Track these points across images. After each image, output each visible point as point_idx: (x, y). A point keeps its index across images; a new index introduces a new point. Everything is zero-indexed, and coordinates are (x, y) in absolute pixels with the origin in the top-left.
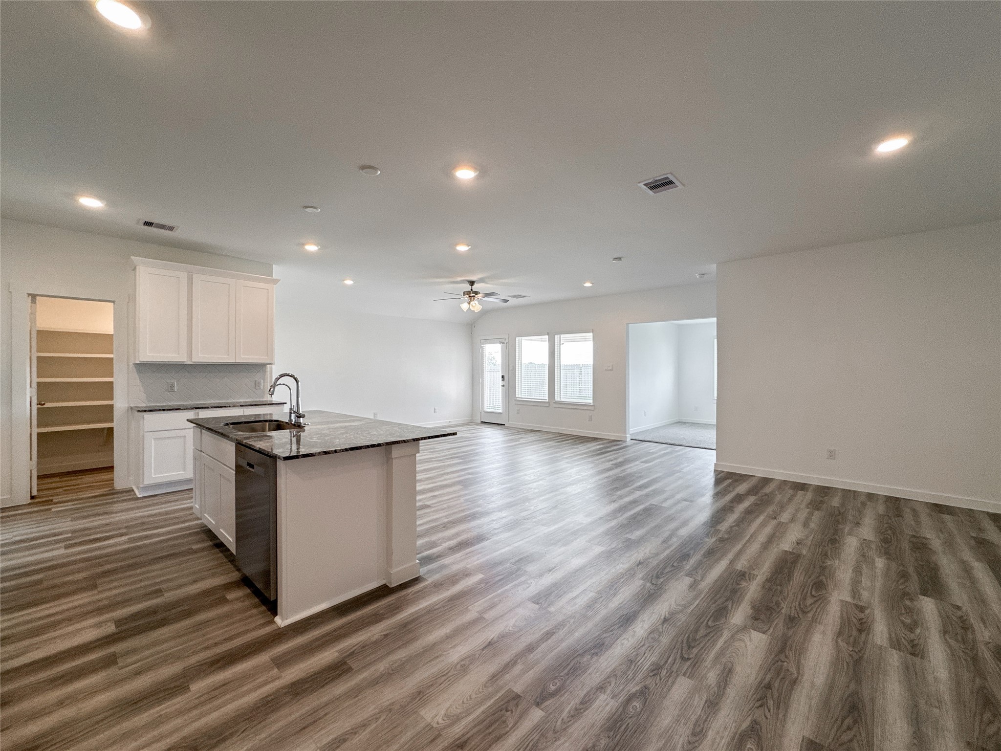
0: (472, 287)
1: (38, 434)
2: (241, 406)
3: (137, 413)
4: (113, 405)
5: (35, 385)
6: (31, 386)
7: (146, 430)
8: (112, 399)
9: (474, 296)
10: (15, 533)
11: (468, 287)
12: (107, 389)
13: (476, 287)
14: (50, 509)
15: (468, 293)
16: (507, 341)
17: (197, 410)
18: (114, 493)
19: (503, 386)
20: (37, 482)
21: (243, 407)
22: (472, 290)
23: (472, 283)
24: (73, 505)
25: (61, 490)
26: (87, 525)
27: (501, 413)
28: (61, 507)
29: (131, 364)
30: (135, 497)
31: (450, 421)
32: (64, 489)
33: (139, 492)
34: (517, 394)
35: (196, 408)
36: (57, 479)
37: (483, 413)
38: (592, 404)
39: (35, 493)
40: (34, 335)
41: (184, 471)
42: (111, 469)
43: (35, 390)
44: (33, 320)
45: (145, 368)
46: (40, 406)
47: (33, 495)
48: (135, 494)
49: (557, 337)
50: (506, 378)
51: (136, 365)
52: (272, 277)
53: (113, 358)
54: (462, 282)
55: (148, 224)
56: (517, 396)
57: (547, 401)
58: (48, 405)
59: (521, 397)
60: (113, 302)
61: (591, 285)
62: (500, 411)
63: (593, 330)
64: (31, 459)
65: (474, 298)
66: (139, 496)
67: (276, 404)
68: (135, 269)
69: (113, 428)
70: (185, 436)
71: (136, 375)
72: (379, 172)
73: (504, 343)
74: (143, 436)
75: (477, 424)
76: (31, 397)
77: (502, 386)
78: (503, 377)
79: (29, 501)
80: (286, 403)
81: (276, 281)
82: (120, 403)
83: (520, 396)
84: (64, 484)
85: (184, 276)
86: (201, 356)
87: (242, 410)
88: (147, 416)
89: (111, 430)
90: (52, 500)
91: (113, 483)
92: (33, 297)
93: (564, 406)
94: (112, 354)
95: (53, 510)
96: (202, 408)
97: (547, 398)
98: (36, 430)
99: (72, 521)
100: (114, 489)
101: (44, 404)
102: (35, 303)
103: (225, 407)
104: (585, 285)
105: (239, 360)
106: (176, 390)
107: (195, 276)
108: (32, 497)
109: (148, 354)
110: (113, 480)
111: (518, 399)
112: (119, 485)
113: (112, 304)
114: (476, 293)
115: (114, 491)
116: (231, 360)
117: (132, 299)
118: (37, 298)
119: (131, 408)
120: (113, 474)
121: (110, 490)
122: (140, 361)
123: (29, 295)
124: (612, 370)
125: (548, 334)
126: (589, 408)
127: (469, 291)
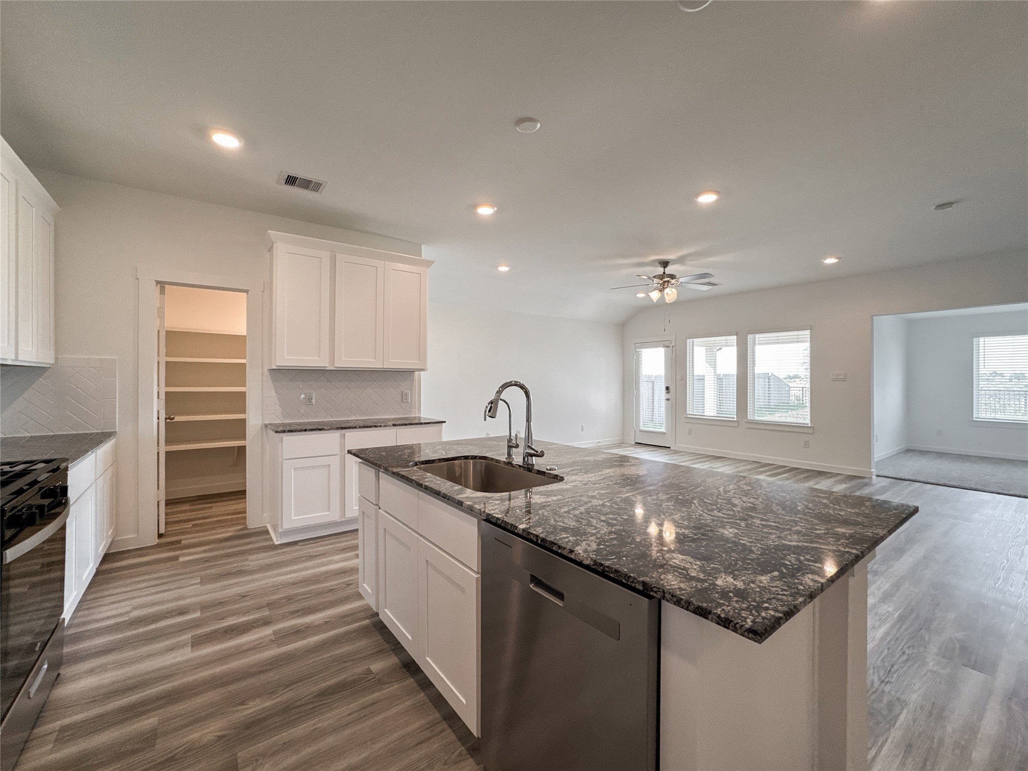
0: (664, 270)
1: (167, 453)
2: (394, 425)
3: (272, 433)
4: (245, 419)
5: (163, 396)
6: (158, 398)
7: (284, 458)
8: (244, 412)
9: (668, 281)
10: (136, 602)
11: (660, 270)
12: (239, 401)
13: (670, 270)
14: (176, 558)
15: (661, 277)
16: (673, 344)
17: (343, 431)
18: (246, 535)
19: (668, 400)
20: (166, 509)
21: (396, 427)
22: (664, 273)
23: (665, 264)
24: (205, 551)
25: (189, 525)
26: (218, 595)
27: (664, 433)
28: (190, 554)
29: (266, 370)
30: (271, 543)
31: (599, 441)
32: (194, 523)
33: (277, 538)
34: (688, 409)
35: (342, 428)
36: (186, 507)
37: (637, 432)
38: (809, 425)
39: (162, 531)
40: (163, 335)
41: (329, 510)
42: (241, 494)
43: (163, 402)
44: (161, 315)
45: (282, 374)
46: (168, 420)
47: (160, 533)
48: (272, 540)
49: (750, 337)
50: (671, 389)
51: (272, 371)
52: (421, 257)
53: (245, 364)
54: (652, 263)
55: (291, 180)
56: (688, 412)
57: (735, 420)
58: (178, 419)
59: (693, 413)
60: (247, 291)
61: (837, 260)
62: (663, 430)
63: (811, 326)
64: (158, 489)
65: (668, 284)
66: (277, 543)
67: (434, 423)
68: (271, 249)
69: (245, 446)
70: (329, 465)
71: (270, 383)
72: (539, 125)
73: (669, 347)
74: (282, 462)
75: (631, 446)
76: (158, 411)
77: (666, 400)
78: (667, 388)
79: (156, 541)
80: (445, 422)
81: (428, 263)
82: (254, 419)
83: (691, 413)
84: (193, 515)
85: (326, 256)
86: (344, 361)
87: (395, 430)
88: (287, 438)
89: (242, 450)
90: (179, 542)
91: (245, 518)
92: (162, 285)
93: (759, 427)
94: (245, 359)
95: (181, 559)
96: (349, 428)
97: (735, 416)
98: (163, 449)
99: (202, 583)
100: (246, 528)
101: (173, 418)
102: (164, 294)
103: (375, 426)
104: (825, 262)
105: (388, 366)
106: (314, 403)
107: (339, 256)
108: (160, 536)
109: (286, 357)
110: (245, 512)
111: (688, 416)
112: (254, 521)
113: (246, 294)
114: (672, 277)
115: (246, 532)
116: (379, 365)
117: (268, 287)
118: (166, 286)
119: (266, 426)
120: (246, 502)
121: (241, 530)
122: (277, 366)
123: (158, 282)
124: (844, 380)
125: (737, 334)
126: (806, 430)
127: (662, 275)
